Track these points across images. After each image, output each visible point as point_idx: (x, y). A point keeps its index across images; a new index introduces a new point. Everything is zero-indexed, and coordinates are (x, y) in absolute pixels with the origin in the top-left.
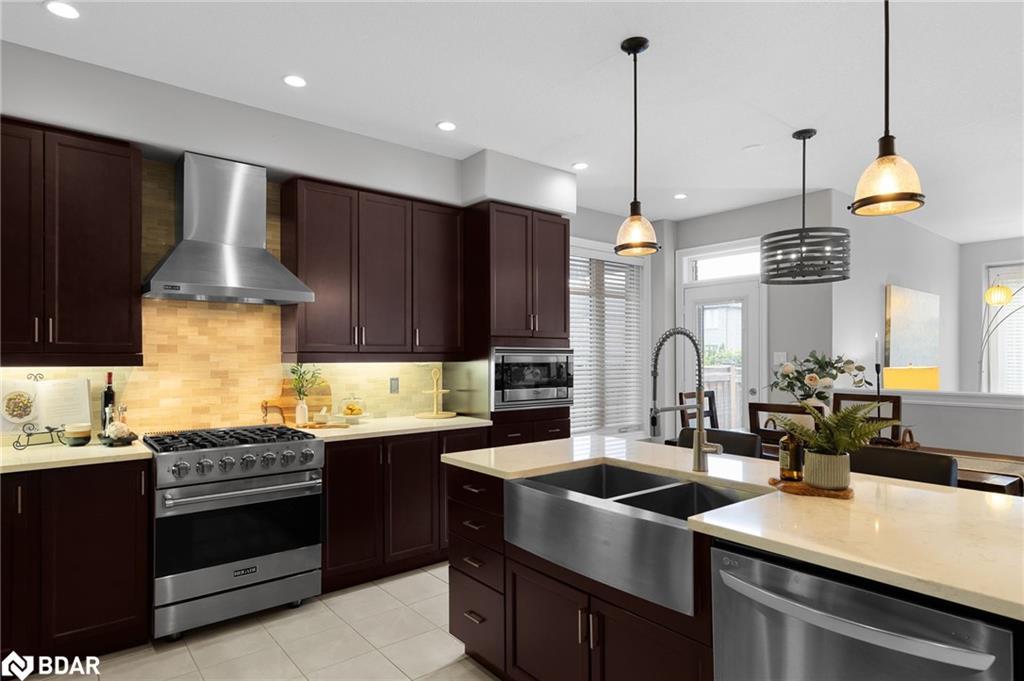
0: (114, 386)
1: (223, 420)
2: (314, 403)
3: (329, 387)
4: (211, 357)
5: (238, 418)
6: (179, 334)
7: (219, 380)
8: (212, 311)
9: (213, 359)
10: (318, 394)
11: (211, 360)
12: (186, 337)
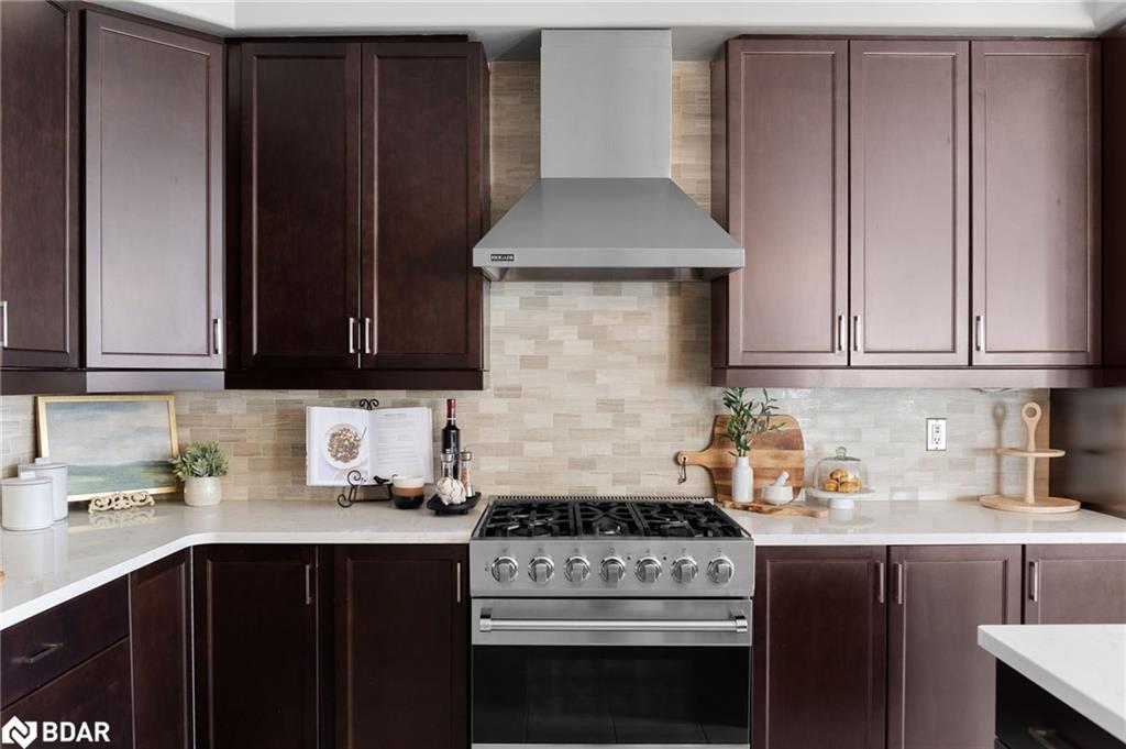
0: (458, 421)
1: (614, 482)
2: (770, 463)
3: (799, 435)
4: (598, 376)
5: (639, 481)
6: (551, 338)
7: (610, 415)
8: (599, 297)
9: (601, 379)
10: (778, 447)
11: (598, 382)
12: (560, 343)
